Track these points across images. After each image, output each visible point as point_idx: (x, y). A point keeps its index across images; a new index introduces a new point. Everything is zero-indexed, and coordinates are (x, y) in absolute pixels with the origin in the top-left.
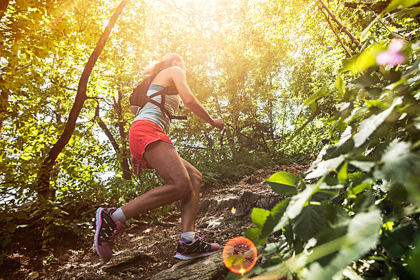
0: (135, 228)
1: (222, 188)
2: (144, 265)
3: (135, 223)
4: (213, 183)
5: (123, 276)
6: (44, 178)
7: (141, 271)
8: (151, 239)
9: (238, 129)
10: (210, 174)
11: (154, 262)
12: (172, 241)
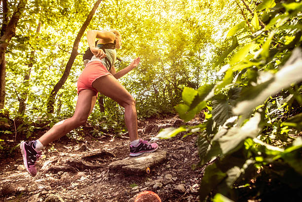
0: (104, 138)
1: (162, 120)
2: (107, 158)
3: (104, 135)
4: (156, 116)
5: (93, 162)
6: (51, 103)
7: (105, 161)
8: (113, 145)
9: (175, 85)
10: (155, 110)
11: (114, 157)
12: (126, 147)
